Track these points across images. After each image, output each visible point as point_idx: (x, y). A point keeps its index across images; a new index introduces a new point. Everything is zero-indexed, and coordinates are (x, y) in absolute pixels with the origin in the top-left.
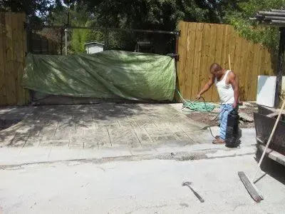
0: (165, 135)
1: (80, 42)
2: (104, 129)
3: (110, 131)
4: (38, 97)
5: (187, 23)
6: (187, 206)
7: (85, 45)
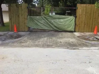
0: (68, 42)
1: (47, 11)
2: (49, 39)
3: (50, 40)
4: (31, 29)
5: (80, 5)
6: (66, 61)
7: (49, 13)
